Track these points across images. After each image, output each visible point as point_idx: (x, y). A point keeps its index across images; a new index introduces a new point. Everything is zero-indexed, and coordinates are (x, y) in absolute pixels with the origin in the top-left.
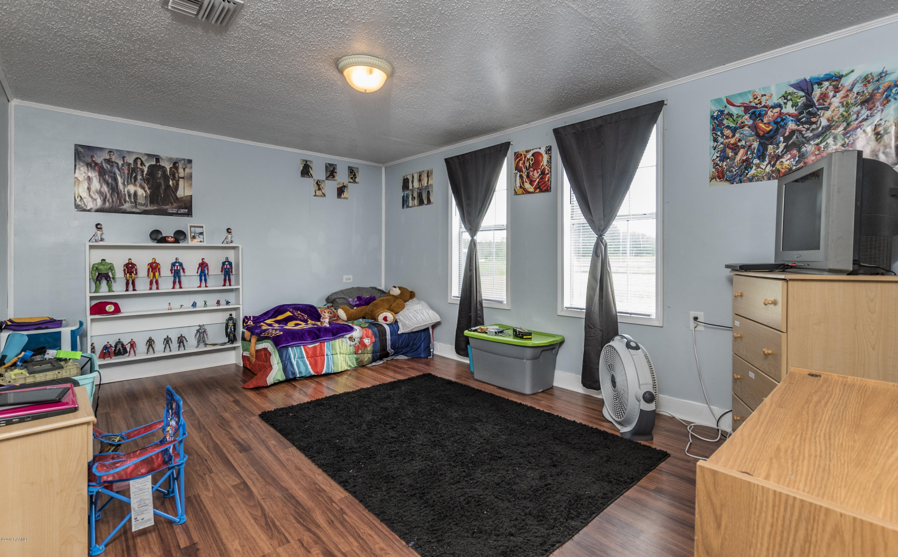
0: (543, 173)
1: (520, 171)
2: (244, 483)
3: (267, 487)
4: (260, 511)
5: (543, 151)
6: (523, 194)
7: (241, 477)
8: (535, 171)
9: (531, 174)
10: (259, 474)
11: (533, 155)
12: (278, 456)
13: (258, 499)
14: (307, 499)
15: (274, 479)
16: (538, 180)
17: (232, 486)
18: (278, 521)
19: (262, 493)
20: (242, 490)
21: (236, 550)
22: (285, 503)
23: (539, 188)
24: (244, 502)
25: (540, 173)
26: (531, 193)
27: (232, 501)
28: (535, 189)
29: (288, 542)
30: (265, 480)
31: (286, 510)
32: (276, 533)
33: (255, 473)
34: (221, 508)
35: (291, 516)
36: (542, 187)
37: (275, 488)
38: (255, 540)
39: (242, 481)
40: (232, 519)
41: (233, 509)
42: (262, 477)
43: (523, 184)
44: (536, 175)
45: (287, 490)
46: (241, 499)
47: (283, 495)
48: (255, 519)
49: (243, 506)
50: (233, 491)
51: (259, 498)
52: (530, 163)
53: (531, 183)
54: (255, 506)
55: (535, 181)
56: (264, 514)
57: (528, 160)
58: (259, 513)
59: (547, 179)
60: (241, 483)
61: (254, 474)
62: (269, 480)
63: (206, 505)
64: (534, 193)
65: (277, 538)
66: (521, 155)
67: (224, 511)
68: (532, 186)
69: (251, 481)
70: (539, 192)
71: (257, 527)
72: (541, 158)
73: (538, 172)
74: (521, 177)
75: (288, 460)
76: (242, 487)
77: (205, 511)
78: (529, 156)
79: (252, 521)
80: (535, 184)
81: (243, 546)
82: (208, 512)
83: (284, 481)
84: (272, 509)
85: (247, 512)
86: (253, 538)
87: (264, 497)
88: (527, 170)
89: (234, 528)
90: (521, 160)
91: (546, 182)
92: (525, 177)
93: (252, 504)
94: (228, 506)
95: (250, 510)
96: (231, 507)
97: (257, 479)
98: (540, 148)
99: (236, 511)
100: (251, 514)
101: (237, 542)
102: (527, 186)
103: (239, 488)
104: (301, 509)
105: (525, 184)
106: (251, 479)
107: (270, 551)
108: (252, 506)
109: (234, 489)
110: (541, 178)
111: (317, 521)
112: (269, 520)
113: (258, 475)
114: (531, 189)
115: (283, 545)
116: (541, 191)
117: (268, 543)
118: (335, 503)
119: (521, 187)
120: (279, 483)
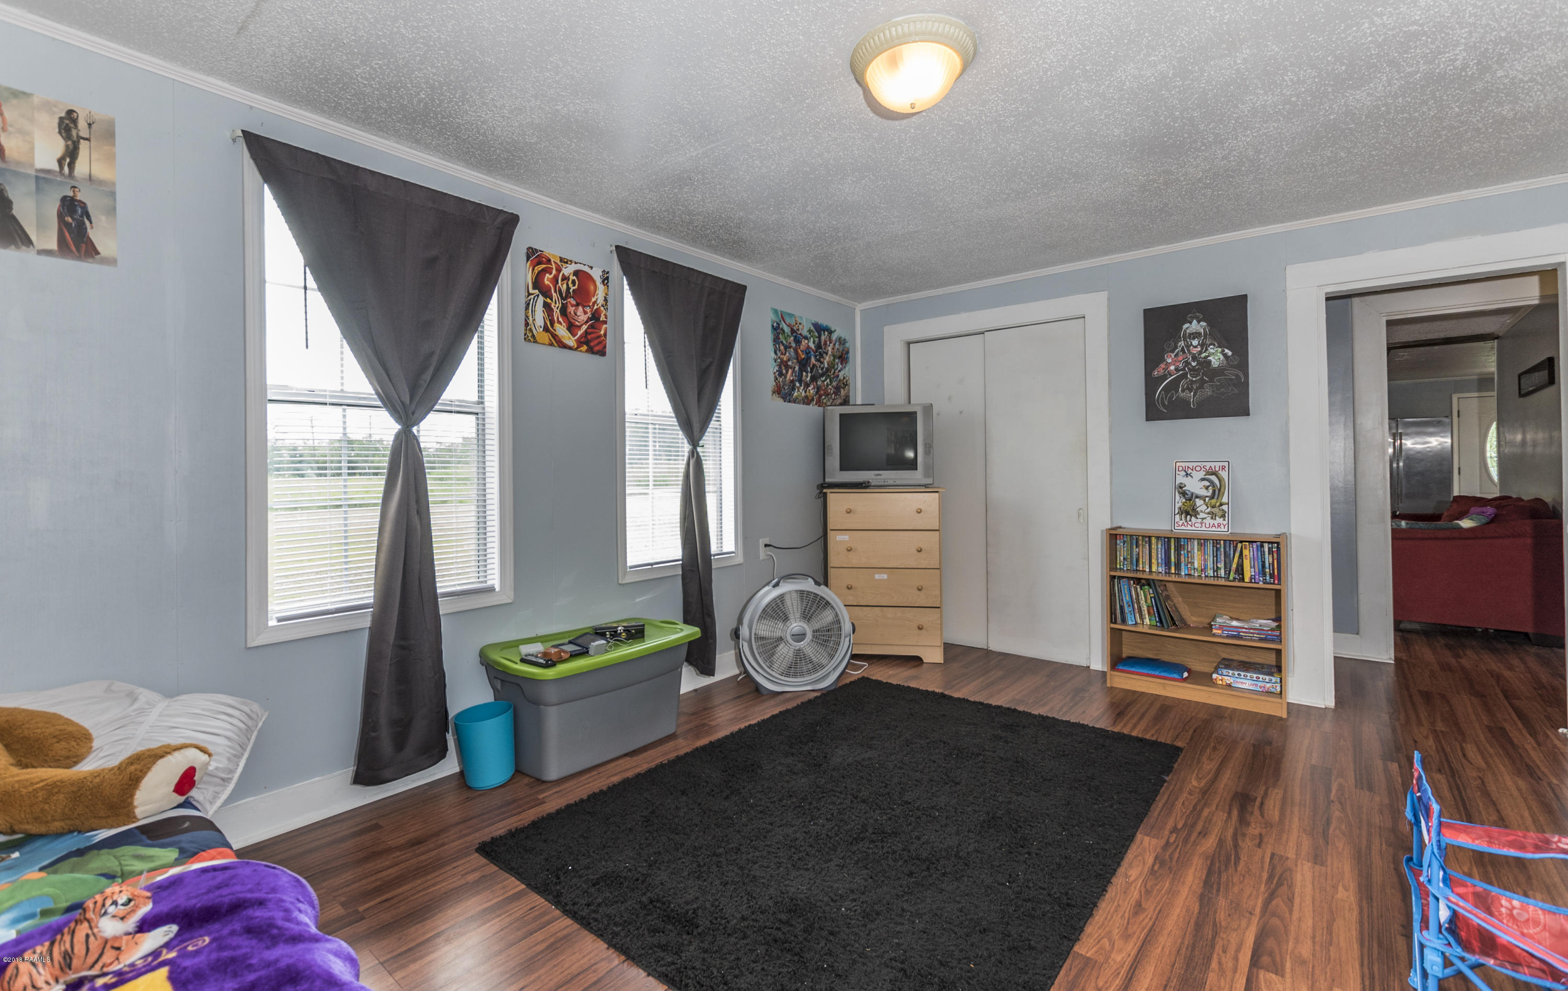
0: (595, 316)
1: (546, 293)
2: (1255, 962)
3: (1223, 924)
4: (1274, 903)
5: (596, 274)
6: (551, 344)
7: (1249, 981)
8: (580, 309)
9: (571, 310)
10: (1210, 958)
11: (576, 273)
12: (1129, 961)
13: (1260, 919)
14: (1194, 867)
15: (1199, 926)
16: (584, 327)
17: (1283, 976)
18: (1260, 877)
19: (1244, 923)
20: (1271, 954)
21: (1347, 890)
22: (1227, 885)
23: (587, 343)
24: (1287, 932)
25: (589, 315)
26: (570, 348)
27: (1305, 950)
28: (580, 343)
29: (1273, 855)
30: (1214, 938)
31: (1236, 879)
32: (1279, 870)
33: (1214, 964)
34: (1332, 954)
35: (1239, 869)
36: (592, 344)
37: (1215, 912)
38: (1313, 882)
39: (1255, 970)
40: (1325, 925)
41: (1314, 937)
42: (1213, 947)
43: (552, 325)
44: (582, 316)
45: (1202, 897)
46: (1287, 941)
47: (1218, 895)
48: (1291, 900)
49: (1292, 928)
50: (1288, 965)
51: (1255, 920)
52: (568, 288)
53: (572, 328)
54: (1274, 914)
55: (579, 327)
56: (1271, 896)
57: (565, 278)
58: (1278, 902)
59: (602, 332)
60: (1262, 968)
61: (1220, 963)
62: (1208, 932)
63: (1359, 981)
64: (576, 349)
65: (1282, 865)
66: (549, 261)
67: (1331, 944)
68: (574, 335)
69: (1241, 956)
70: (587, 351)
71: (1297, 890)
72: (592, 288)
73: (585, 313)
74: (547, 306)
75: (1126, 937)
76: (1265, 959)
77: (1366, 971)
78: (568, 270)
79: (1297, 900)
80: (580, 333)
81: (1335, 887)
82: (1362, 965)
83: (1188, 910)
84: (1255, 893)
85: (1296, 915)
86: (1313, 885)
87: (1248, 915)
88: (562, 298)
89: (1332, 912)
90: (548, 270)
91: (600, 336)
92: (557, 313)
93: (1275, 921)
94: (1317, 947)
95: (1288, 915)
96: (1314, 943)
97: (1224, 952)
98: (591, 268)
99: (1310, 931)
100: (1291, 911)
101: (1339, 896)
102: (561, 330)
103: (1274, 962)
104: (1217, 865)
105: (557, 325)
106: (1236, 959)
107: (1304, 862)
108: (1279, 917)
109: (1283, 970)
110: (592, 326)
111: (1215, 845)
112: (1273, 886)
113: (1215, 957)
114: (571, 341)
115: (1282, 856)
116: (591, 351)
117: (1299, 868)
118: (1168, 840)
119: (546, 329)
120: (1199, 913)
